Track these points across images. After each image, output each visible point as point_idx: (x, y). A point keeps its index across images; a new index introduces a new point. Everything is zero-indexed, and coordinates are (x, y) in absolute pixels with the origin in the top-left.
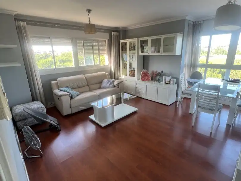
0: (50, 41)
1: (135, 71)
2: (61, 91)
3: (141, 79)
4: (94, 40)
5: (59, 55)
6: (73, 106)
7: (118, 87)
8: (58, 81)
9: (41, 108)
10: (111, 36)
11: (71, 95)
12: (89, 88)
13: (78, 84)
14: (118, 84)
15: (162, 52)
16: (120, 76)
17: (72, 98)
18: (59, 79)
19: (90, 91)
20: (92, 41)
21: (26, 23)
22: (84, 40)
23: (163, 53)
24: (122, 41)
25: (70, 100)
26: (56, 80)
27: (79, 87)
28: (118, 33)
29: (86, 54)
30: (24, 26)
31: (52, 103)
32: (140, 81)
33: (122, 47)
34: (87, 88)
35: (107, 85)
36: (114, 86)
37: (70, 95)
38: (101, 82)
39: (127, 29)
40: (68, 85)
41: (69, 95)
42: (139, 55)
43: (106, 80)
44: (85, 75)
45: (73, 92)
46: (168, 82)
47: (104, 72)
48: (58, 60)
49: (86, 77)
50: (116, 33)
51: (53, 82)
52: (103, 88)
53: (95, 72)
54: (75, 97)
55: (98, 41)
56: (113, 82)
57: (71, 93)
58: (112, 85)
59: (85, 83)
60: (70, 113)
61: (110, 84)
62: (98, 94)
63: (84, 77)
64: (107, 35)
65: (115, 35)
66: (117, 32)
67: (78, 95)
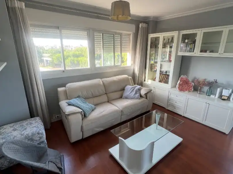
0: (59, 32)
1: (168, 75)
2: (69, 105)
3: (179, 88)
4: (116, 33)
5: (73, 49)
6: (85, 128)
7: (146, 98)
8: (67, 88)
9: (38, 134)
10: (137, 28)
11: (84, 111)
12: (108, 97)
13: (93, 93)
14: (146, 94)
15: (222, 52)
16: (145, 81)
17: (85, 116)
18: (69, 85)
19: (108, 102)
20: (114, 34)
21: (23, 4)
22: (104, 32)
23: (225, 54)
24: (151, 36)
25: (82, 120)
26: (64, 85)
27: (94, 97)
28: (147, 25)
29: (105, 51)
30: (21, 8)
31: (58, 115)
32: (176, 91)
33: (151, 43)
34: (104, 98)
35: (131, 94)
36: (141, 96)
37: (83, 113)
38: (123, 89)
39: (159, 20)
40: (80, 94)
41: (81, 113)
42: (178, 55)
43: (129, 87)
44: (103, 79)
45: (86, 106)
46: (226, 98)
47: (126, 76)
48: (72, 55)
49: (104, 82)
50: (144, 25)
51: (60, 89)
52: (126, 98)
53: (115, 76)
54: (90, 114)
55: (121, 35)
56: (139, 90)
57: (84, 109)
58: (138, 95)
59: (102, 90)
60: (81, 138)
61: (136, 93)
62: (121, 109)
63: (102, 83)
64: (133, 27)
65: (144, 28)
66: (146, 23)
67: (93, 110)
